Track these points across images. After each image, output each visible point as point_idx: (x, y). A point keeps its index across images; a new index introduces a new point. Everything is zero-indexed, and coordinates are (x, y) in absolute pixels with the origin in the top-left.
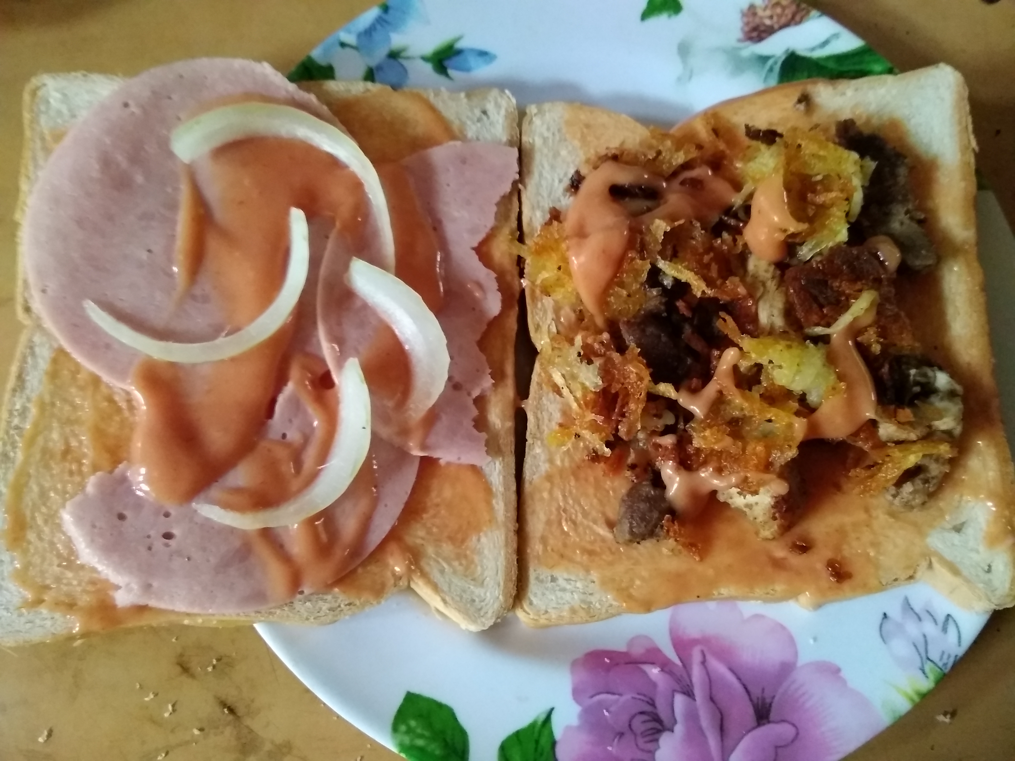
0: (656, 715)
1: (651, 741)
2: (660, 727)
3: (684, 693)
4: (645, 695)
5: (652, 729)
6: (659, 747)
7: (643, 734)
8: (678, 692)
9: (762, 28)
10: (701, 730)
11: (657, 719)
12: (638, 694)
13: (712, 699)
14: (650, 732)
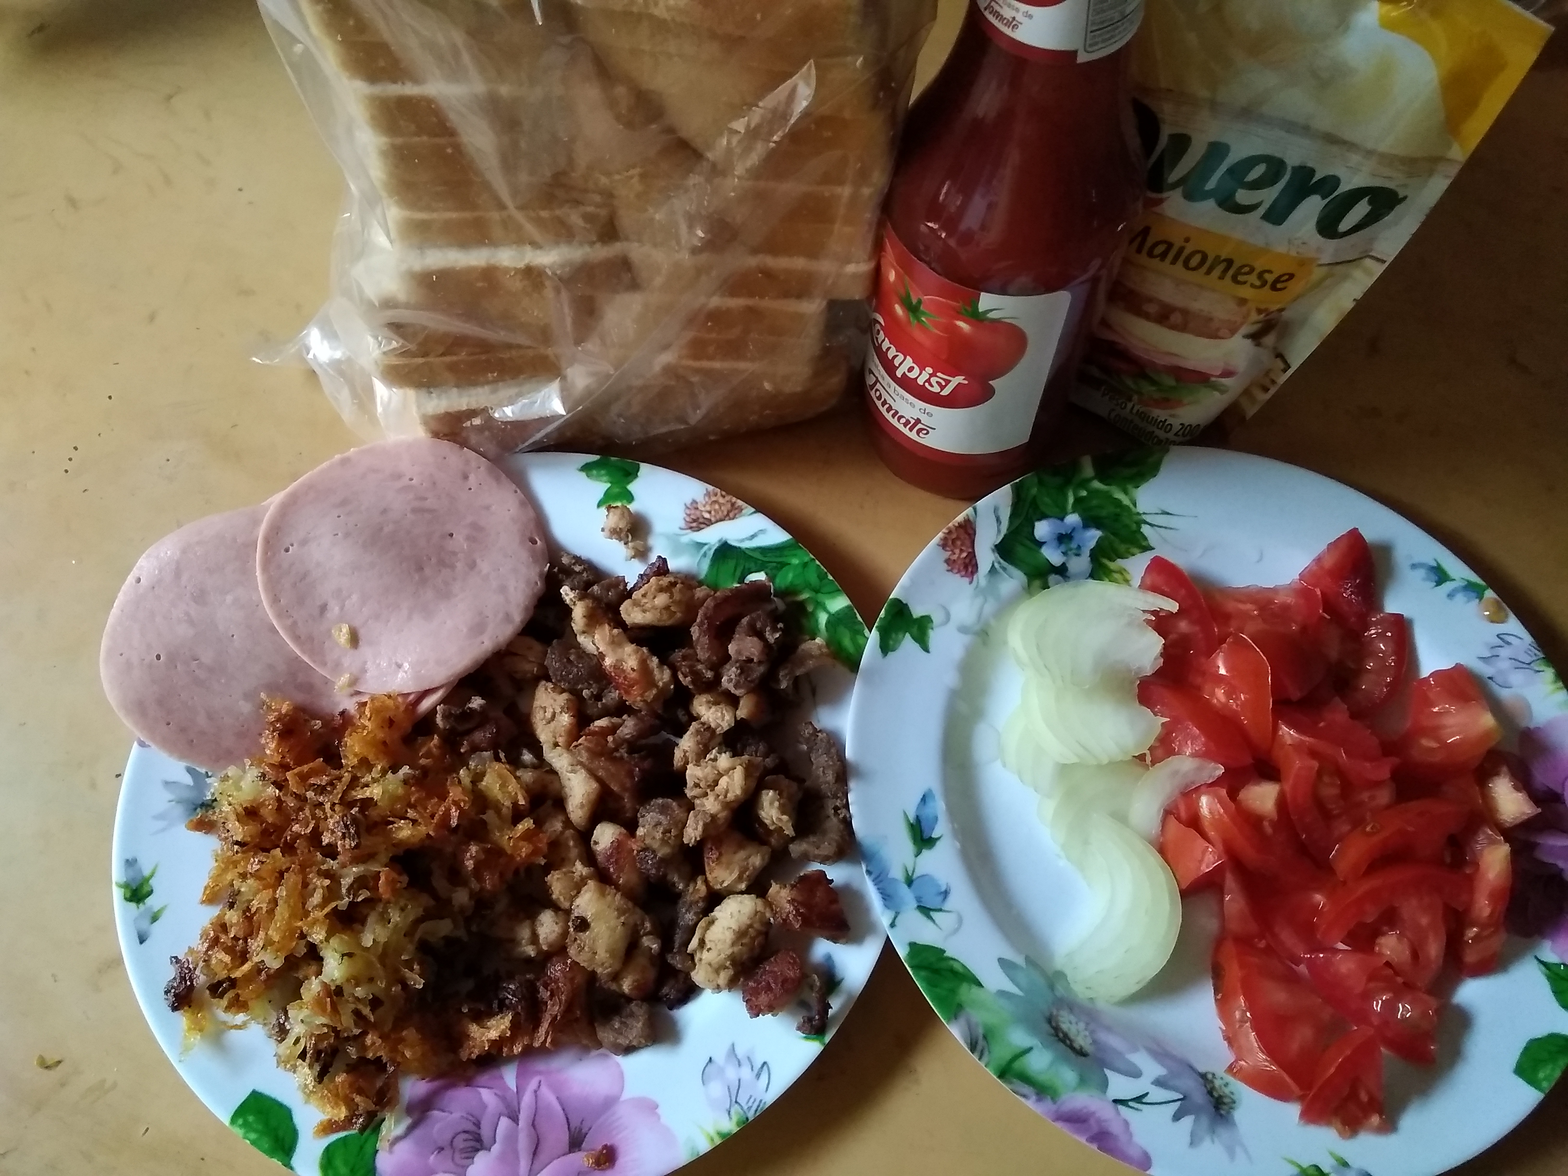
0: (479, 1134)
1: (467, 1158)
2: (478, 1145)
3: (509, 1117)
4: (473, 1116)
5: (472, 1147)
6: (473, 1163)
7: (462, 1151)
8: (504, 1115)
10: (516, 1153)
11: (478, 1139)
12: (468, 1114)
13: (533, 1125)
14: (469, 1150)
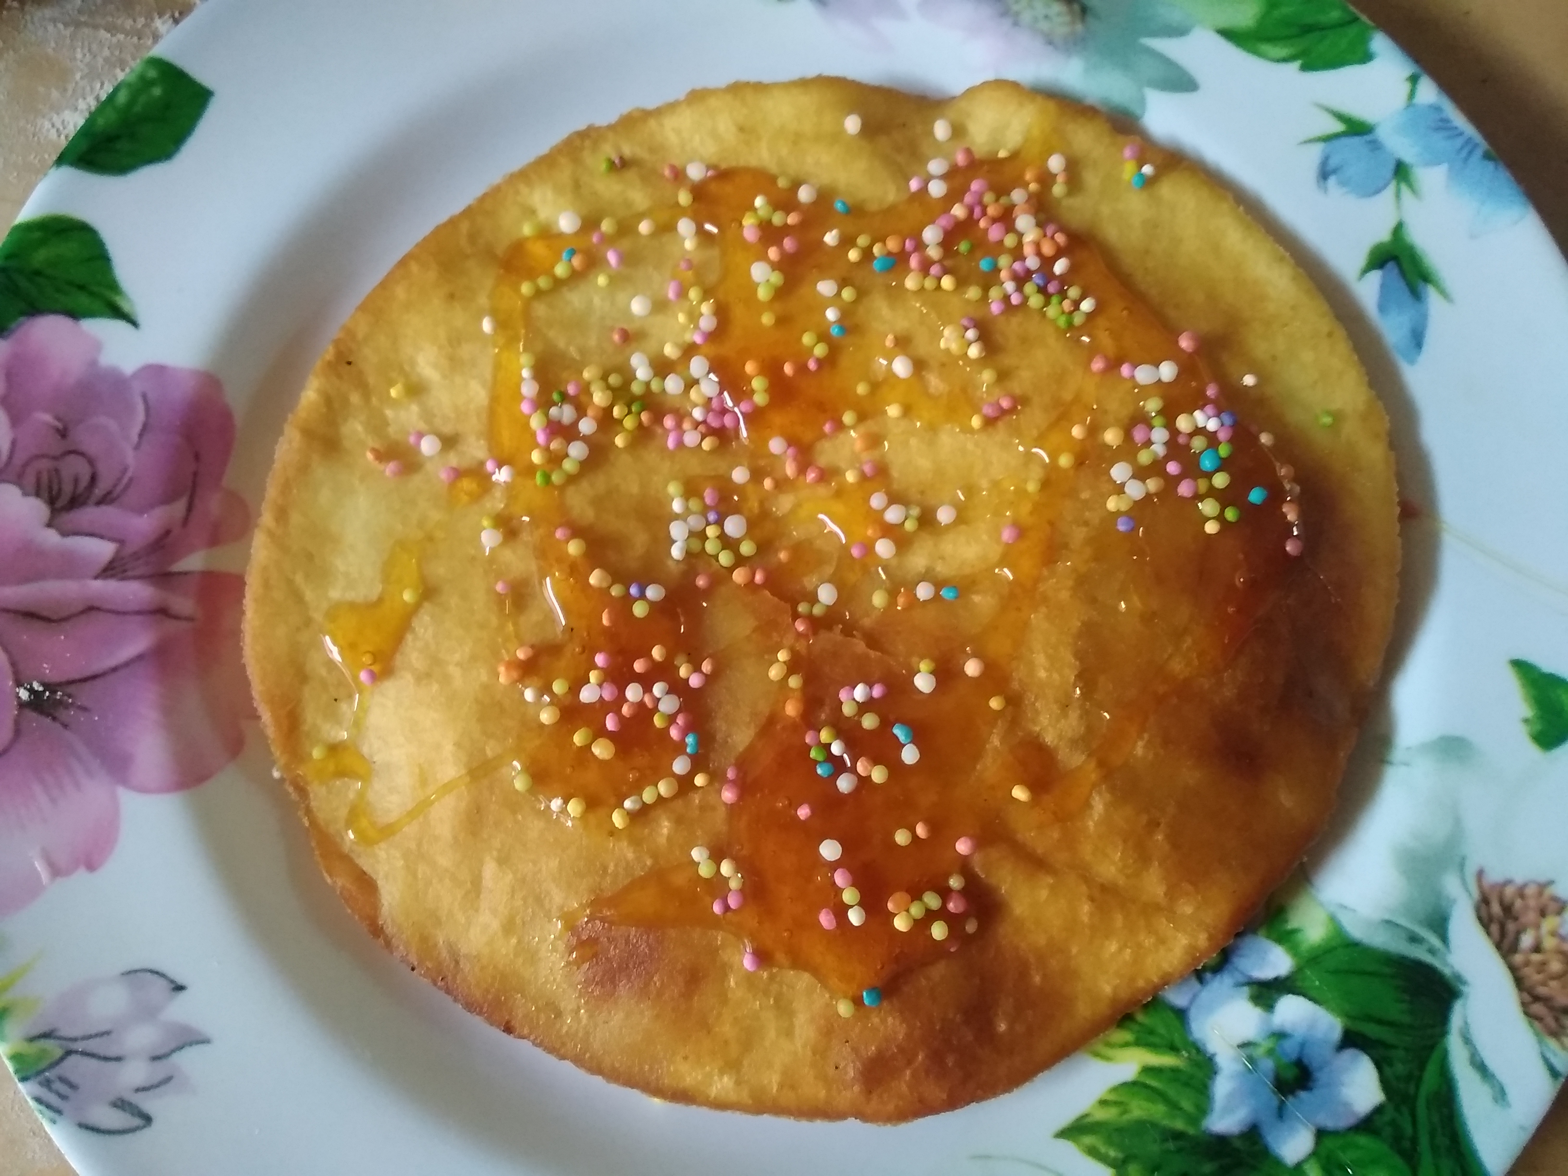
9: (1511, 927)
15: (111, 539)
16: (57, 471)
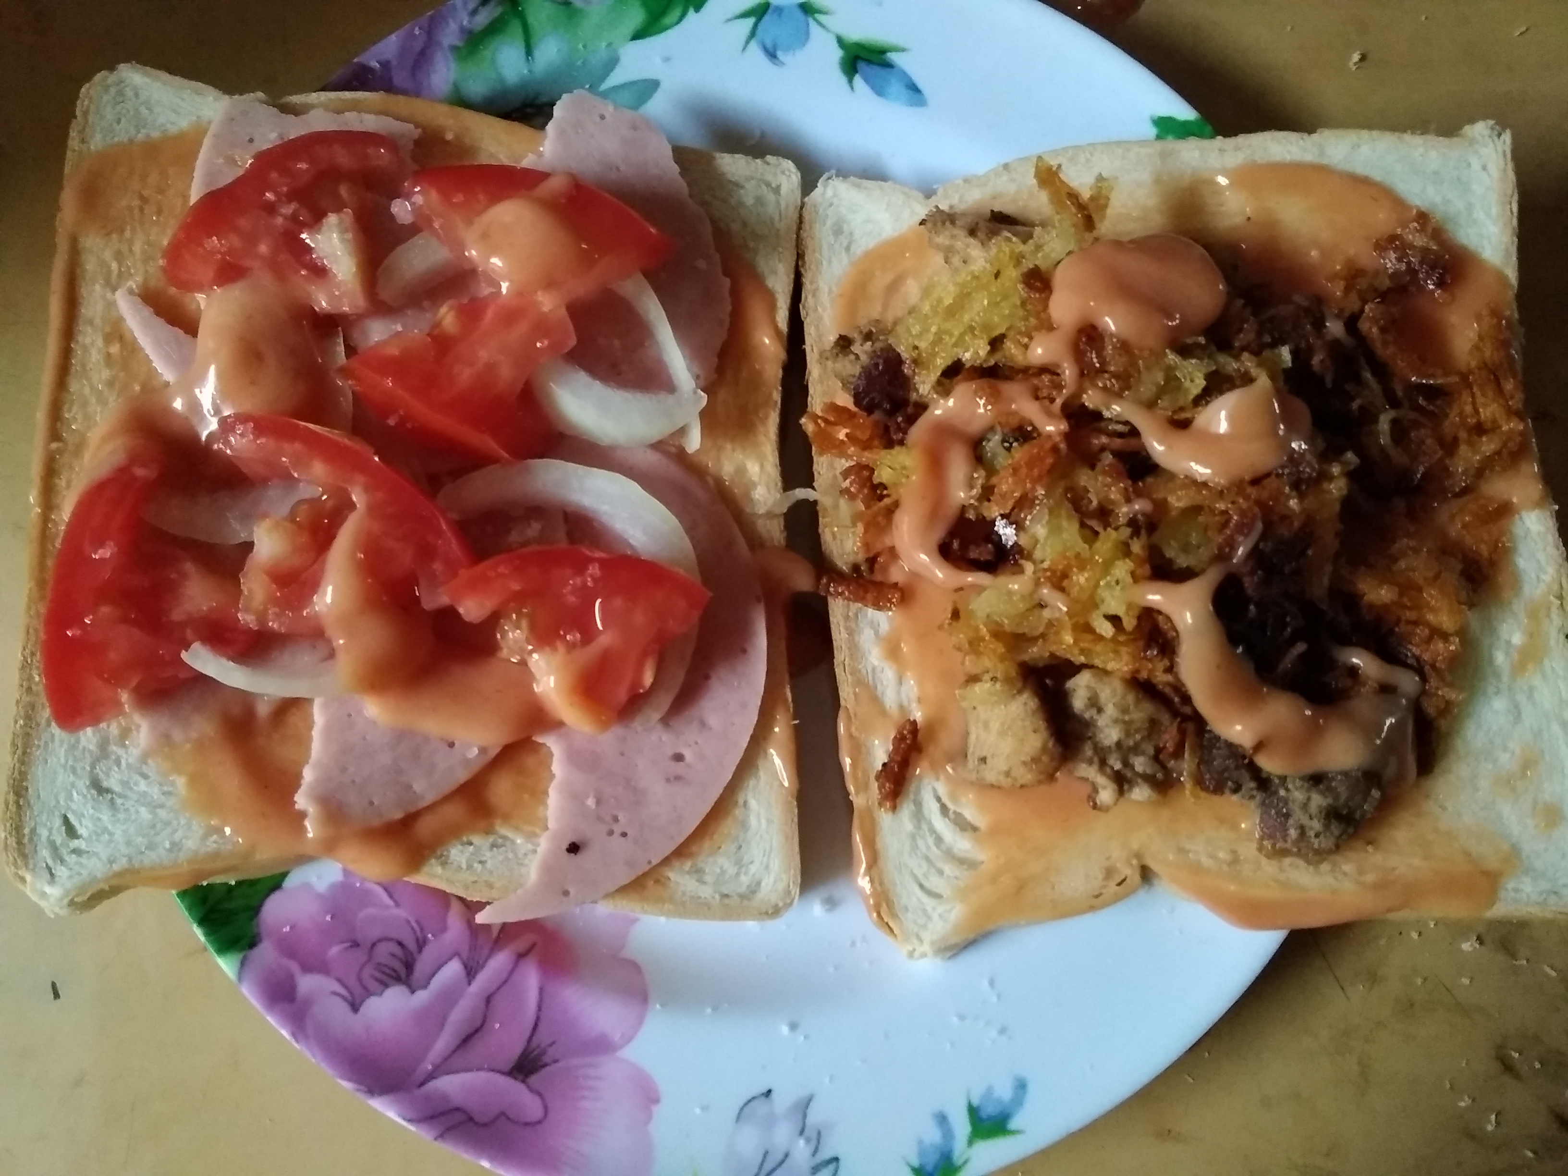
15: (450, 959)
16: (379, 964)
